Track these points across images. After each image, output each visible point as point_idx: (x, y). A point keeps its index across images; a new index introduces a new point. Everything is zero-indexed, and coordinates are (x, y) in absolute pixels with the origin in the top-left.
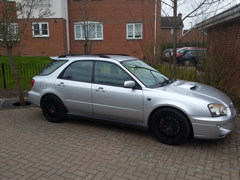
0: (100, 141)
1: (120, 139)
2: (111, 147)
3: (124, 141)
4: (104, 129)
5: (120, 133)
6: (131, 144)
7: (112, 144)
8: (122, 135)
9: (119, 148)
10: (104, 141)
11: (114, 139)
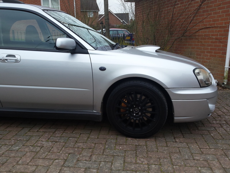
0: (18, 151)
1: (56, 142)
2: (41, 161)
3: (64, 144)
4: (23, 128)
5: (54, 130)
6: (78, 148)
7: (43, 153)
8: (58, 134)
9: (57, 161)
10: (27, 149)
11: (45, 144)
